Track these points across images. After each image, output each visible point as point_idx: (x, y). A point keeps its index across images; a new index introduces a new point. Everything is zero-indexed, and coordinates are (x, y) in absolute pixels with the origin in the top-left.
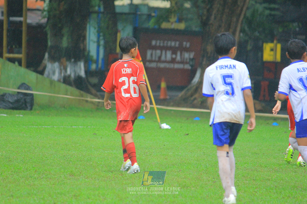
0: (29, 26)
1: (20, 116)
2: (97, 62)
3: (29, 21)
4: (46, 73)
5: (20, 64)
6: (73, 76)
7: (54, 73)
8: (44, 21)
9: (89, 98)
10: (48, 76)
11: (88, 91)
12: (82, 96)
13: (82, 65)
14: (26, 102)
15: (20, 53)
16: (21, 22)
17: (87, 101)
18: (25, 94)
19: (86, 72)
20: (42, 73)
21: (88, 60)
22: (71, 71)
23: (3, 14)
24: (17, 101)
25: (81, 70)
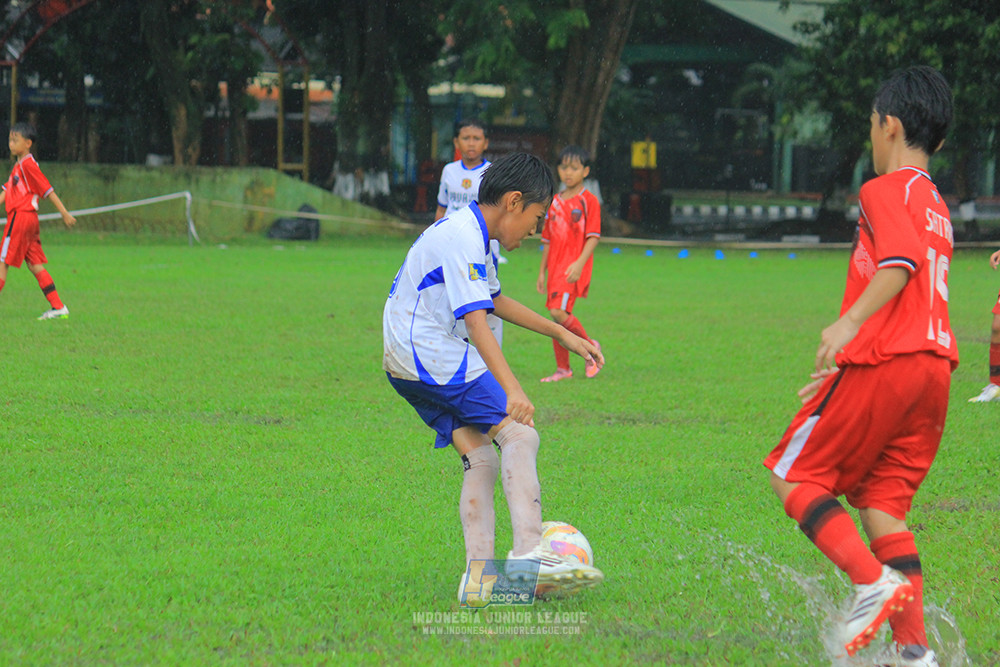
0: (313, 126)
1: (301, 249)
2: (405, 172)
3: (313, 118)
4: (336, 189)
5: (301, 178)
6: (372, 193)
7: (346, 188)
8: (333, 118)
9: (395, 223)
10: (339, 194)
11: (393, 213)
12: (385, 219)
13: (384, 178)
14: (308, 231)
15: (300, 161)
16: (301, 122)
17: (392, 228)
18: (309, 220)
19: (392, 186)
20: (330, 188)
21: (392, 171)
22: (369, 186)
23: (277, 110)
24: (297, 229)
25: (383, 184)
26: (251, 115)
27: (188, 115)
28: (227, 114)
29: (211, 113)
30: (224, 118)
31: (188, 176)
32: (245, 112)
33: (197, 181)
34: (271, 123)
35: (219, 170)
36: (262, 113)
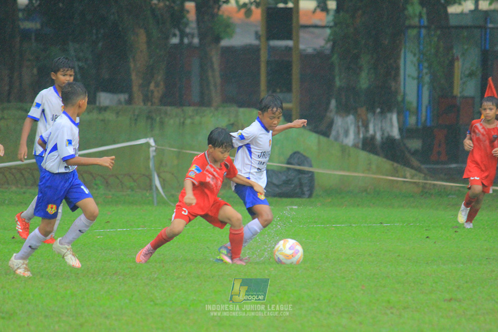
1: (292, 209)
4: (334, 133)
6: (379, 137)
7: (346, 133)
8: (328, 46)
10: (338, 139)
13: (394, 117)
14: (301, 184)
15: (289, 100)
19: (401, 130)
21: (403, 110)
22: (375, 129)
23: (257, 36)
24: (287, 182)
25: (392, 126)
26: (225, 43)
27: (149, 43)
28: (196, 41)
29: (175, 41)
30: (190, 44)
31: (150, 118)
32: (218, 39)
33: (162, 123)
34: (251, 52)
35: (189, 110)
36: (239, 39)
